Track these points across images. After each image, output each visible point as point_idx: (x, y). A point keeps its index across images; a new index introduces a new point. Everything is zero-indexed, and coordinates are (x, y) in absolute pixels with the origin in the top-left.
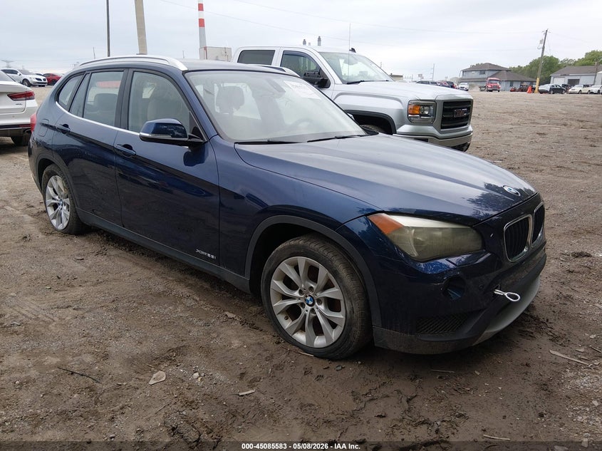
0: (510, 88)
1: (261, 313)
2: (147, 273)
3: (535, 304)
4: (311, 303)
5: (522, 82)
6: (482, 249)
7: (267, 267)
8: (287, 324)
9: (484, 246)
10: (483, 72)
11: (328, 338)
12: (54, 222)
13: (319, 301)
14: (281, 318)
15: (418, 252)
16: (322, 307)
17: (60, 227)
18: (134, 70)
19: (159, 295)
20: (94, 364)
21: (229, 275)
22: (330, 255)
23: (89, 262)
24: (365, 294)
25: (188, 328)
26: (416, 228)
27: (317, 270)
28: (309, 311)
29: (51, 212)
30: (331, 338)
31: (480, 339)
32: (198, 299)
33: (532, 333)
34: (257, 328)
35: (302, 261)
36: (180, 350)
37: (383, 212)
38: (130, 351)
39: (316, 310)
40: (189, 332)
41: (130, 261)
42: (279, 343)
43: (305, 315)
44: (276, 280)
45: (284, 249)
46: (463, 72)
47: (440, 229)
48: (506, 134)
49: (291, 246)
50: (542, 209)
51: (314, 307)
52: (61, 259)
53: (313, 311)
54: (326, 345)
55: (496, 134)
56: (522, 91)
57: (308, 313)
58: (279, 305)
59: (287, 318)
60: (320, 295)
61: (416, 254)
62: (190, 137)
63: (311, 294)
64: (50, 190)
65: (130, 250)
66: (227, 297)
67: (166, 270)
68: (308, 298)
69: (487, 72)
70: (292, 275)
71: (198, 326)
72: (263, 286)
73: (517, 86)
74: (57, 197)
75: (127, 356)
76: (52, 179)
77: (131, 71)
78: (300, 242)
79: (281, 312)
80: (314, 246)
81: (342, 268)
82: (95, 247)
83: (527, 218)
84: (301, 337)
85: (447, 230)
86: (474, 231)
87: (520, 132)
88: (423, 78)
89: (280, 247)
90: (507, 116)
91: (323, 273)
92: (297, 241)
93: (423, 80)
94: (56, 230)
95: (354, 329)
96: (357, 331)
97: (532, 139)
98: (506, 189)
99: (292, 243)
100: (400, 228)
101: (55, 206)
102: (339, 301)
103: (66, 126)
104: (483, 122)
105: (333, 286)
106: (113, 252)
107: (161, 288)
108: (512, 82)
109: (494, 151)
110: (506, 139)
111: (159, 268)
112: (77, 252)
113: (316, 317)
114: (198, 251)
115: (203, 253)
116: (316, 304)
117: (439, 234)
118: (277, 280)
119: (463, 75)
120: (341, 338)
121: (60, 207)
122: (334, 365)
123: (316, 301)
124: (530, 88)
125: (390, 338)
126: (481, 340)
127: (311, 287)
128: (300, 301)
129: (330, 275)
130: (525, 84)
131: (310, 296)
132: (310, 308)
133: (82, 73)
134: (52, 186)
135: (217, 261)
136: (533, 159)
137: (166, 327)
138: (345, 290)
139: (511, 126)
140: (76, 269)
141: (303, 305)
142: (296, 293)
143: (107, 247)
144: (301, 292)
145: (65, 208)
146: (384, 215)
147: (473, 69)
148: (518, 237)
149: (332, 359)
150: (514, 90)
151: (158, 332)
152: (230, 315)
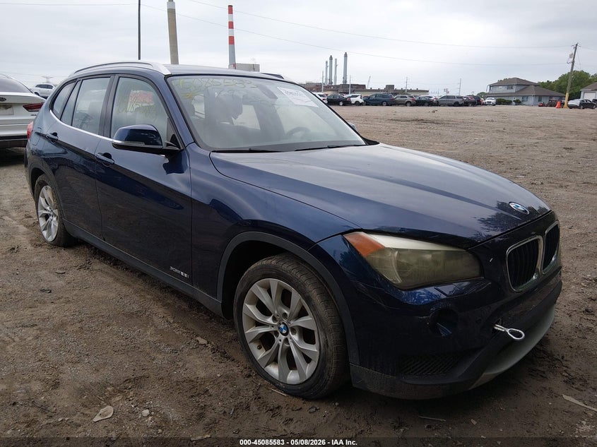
0: (539, 103)
1: (236, 339)
2: (125, 290)
3: (550, 337)
4: (284, 332)
5: (551, 97)
6: (480, 275)
7: (239, 289)
8: (260, 354)
9: (482, 272)
10: (510, 87)
11: (302, 374)
12: (45, 233)
13: (293, 330)
14: (254, 348)
15: (402, 278)
16: (296, 337)
17: (50, 239)
18: (120, 75)
19: (131, 315)
20: (42, 394)
21: (203, 296)
22: (303, 278)
23: (69, 276)
24: (341, 325)
25: (153, 355)
26: (400, 250)
27: (290, 293)
28: (282, 341)
29: (42, 222)
30: (304, 374)
31: (477, 382)
32: (172, 321)
33: (544, 372)
34: (228, 358)
35: (274, 283)
36: (137, 381)
37: (361, 230)
38: (83, 379)
39: (290, 340)
40: (153, 360)
41: (112, 276)
42: (249, 376)
43: (279, 345)
44: (248, 304)
45: (257, 269)
46: (490, 86)
47: (430, 252)
48: (531, 149)
49: (262, 267)
50: (556, 229)
51: (288, 336)
52: (42, 273)
53: (286, 340)
54: (299, 382)
55: (521, 148)
56: (551, 106)
57: (281, 343)
58: (252, 332)
59: (260, 348)
60: (294, 323)
61: (399, 281)
62: (168, 145)
63: (285, 321)
64: (42, 200)
65: (114, 265)
66: (204, 320)
67: (147, 287)
68: (282, 326)
69: (515, 88)
70: (265, 299)
71: (165, 352)
72: (235, 309)
73: (546, 101)
74: (48, 208)
75: (78, 386)
76: (44, 189)
77: (117, 76)
78: (272, 262)
79: (254, 341)
80: (287, 267)
81: (315, 294)
82: (80, 260)
83: (537, 241)
84: (274, 370)
85: (438, 253)
86: (470, 255)
87: (545, 146)
88: (448, 93)
89: (253, 267)
90: (533, 131)
91: (296, 297)
92: (270, 261)
93: (449, 95)
94: (46, 241)
95: (328, 365)
96: (332, 367)
97: (558, 153)
98: (513, 205)
99: (264, 262)
100: (382, 250)
101: (47, 217)
102: (313, 331)
103: (55, 134)
104: (507, 137)
105: (306, 314)
106: (97, 265)
107: (136, 307)
108: (540, 98)
109: (517, 166)
110: (531, 153)
111: (139, 285)
112: (60, 266)
113: (290, 348)
114: (172, 268)
115: (176, 270)
116: (290, 333)
117: (429, 257)
118: (250, 304)
119: (490, 89)
120: (316, 375)
121: (51, 217)
122: (307, 406)
123: (290, 330)
124: (558, 103)
125: (370, 378)
126: (479, 382)
127: (285, 314)
128: (273, 329)
129: (303, 301)
130: (554, 99)
131: (283, 323)
132: (284, 337)
133: (74, 81)
134: (44, 197)
135: (190, 280)
136: (558, 175)
137: (129, 354)
138: (318, 319)
139: (537, 141)
140: (54, 284)
141: (276, 333)
142: (269, 320)
143: (92, 261)
144: (274, 319)
145: (55, 219)
146: (363, 234)
147: (500, 83)
148: (524, 263)
149: (307, 399)
150: (543, 105)
151: (119, 358)
152: (202, 341)
